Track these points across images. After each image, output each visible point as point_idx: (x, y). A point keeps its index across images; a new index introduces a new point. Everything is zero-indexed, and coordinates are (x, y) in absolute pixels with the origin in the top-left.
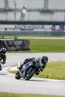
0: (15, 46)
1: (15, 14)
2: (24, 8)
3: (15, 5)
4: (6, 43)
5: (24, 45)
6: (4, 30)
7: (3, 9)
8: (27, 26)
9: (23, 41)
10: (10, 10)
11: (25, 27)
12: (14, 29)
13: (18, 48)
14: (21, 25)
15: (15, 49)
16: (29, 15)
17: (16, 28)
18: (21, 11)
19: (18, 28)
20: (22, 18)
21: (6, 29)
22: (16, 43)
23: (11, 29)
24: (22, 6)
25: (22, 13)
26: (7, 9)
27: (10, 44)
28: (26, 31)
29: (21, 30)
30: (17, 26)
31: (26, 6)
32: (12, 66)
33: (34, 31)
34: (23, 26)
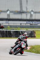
1: (27, 15)
2: (32, 11)
3: (27, 9)
4: (21, 33)
5: (32, 34)
6: (20, 25)
7: (19, 12)
8: (34, 22)
10: (23, 12)
11: (33, 23)
12: (26, 24)
14: (30, 22)
16: (35, 15)
17: (27, 23)
18: (30, 13)
19: (29, 24)
20: (31, 17)
21: (21, 24)
23: (24, 24)
24: (31, 10)
25: (31, 14)
26: (22, 11)
27: (23, 33)
28: (33, 25)
29: (30, 24)
30: (28, 22)
31: (33, 10)
33: (38, 25)
34: (31, 22)
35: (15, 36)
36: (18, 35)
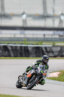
0: (53, 52)
1: (54, 21)
3: (54, 11)
5: (62, 52)
6: (42, 36)
9: (61, 47)
10: (48, 16)
12: (52, 35)
13: (56, 54)
15: (53, 55)
21: (44, 35)
22: (54, 49)
23: (49, 35)
24: (60, 13)
26: (46, 15)
27: (48, 50)
32: (50, 73)
35: (35, 56)
36: (40, 54)
